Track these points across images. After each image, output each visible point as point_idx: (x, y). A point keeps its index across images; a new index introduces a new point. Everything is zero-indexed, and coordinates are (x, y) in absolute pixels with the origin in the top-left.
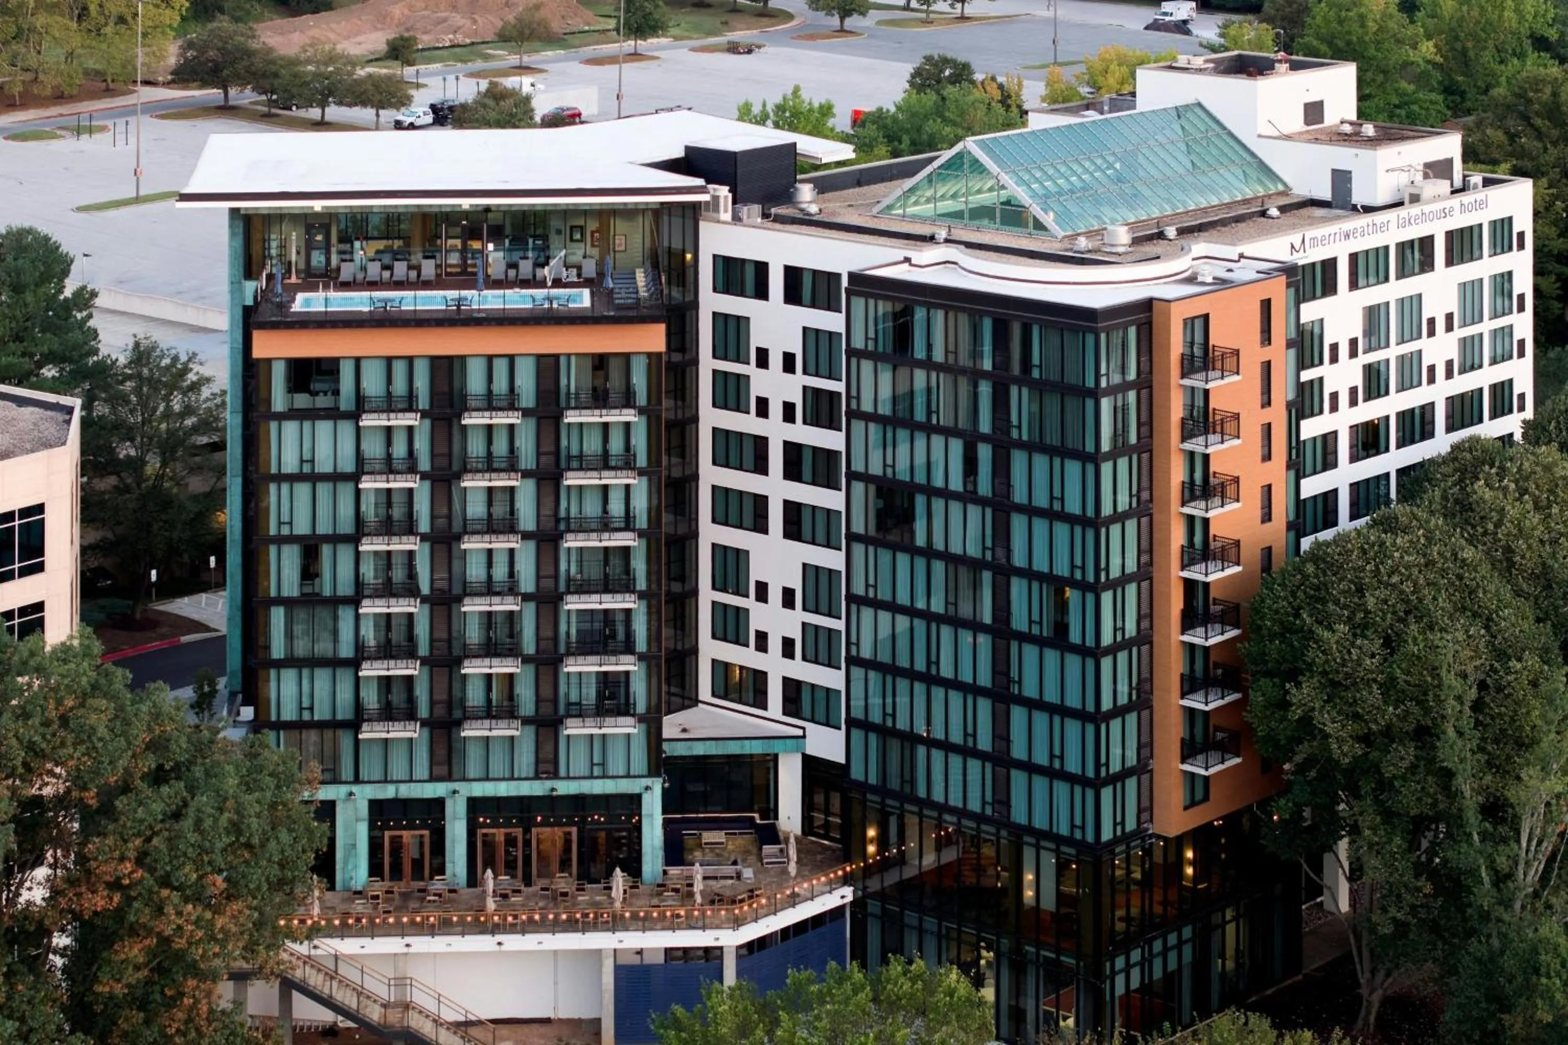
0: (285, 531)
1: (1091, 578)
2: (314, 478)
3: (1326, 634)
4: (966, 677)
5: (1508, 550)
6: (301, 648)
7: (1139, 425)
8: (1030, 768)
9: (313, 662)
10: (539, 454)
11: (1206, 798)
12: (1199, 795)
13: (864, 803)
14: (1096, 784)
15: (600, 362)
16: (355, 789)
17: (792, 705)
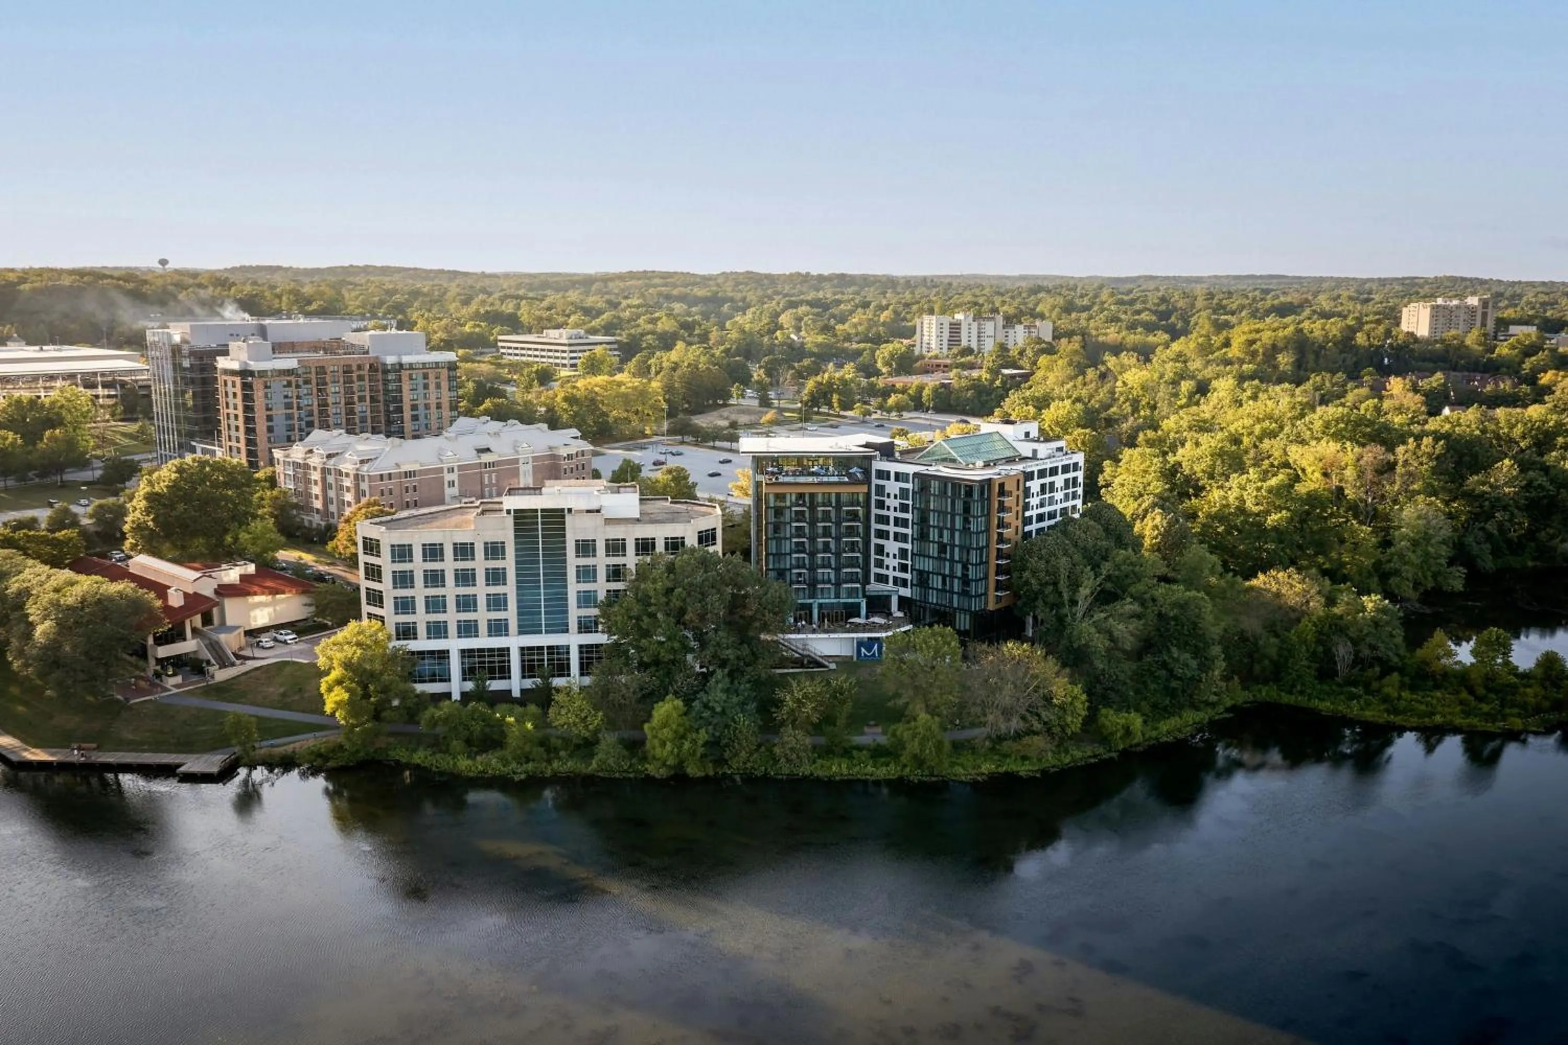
0: (773, 536)
2: (780, 523)
6: (777, 566)
7: (987, 509)
9: (780, 569)
10: (836, 518)
11: (1001, 601)
12: (999, 600)
13: (916, 604)
14: (975, 597)
15: (851, 495)
17: (895, 583)
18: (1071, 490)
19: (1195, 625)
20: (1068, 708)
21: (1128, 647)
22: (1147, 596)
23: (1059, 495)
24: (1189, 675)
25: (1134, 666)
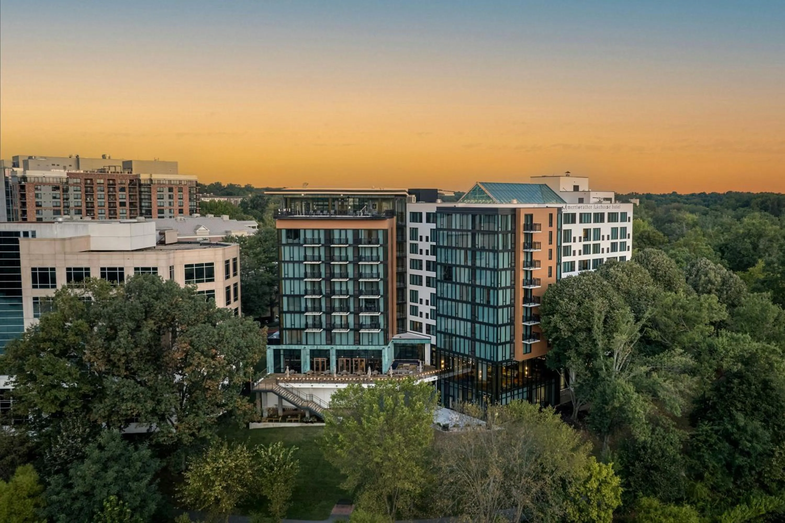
0: (286, 276)
1: (496, 286)
2: (294, 262)
3: (561, 302)
4: (465, 317)
5: (618, 285)
6: (291, 309)
7: (511, 244)
8: (480, 341)
9: (294, 312)
10: (354, 257)
11: (530, 352)
12: (528, 351)
13: (440, 353)
14: (497, 345)
15: (370, 232)
16: (306, 346)
17: (428, 331)
18: (619, 241)
19: (766, 384)
20: (594, 498)
21: (678, 413)
22: (704, 346)
23: (605, 244)
24: (759, 448)
25: (686, 434)
